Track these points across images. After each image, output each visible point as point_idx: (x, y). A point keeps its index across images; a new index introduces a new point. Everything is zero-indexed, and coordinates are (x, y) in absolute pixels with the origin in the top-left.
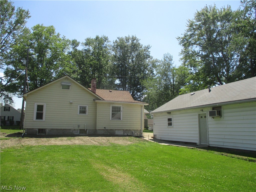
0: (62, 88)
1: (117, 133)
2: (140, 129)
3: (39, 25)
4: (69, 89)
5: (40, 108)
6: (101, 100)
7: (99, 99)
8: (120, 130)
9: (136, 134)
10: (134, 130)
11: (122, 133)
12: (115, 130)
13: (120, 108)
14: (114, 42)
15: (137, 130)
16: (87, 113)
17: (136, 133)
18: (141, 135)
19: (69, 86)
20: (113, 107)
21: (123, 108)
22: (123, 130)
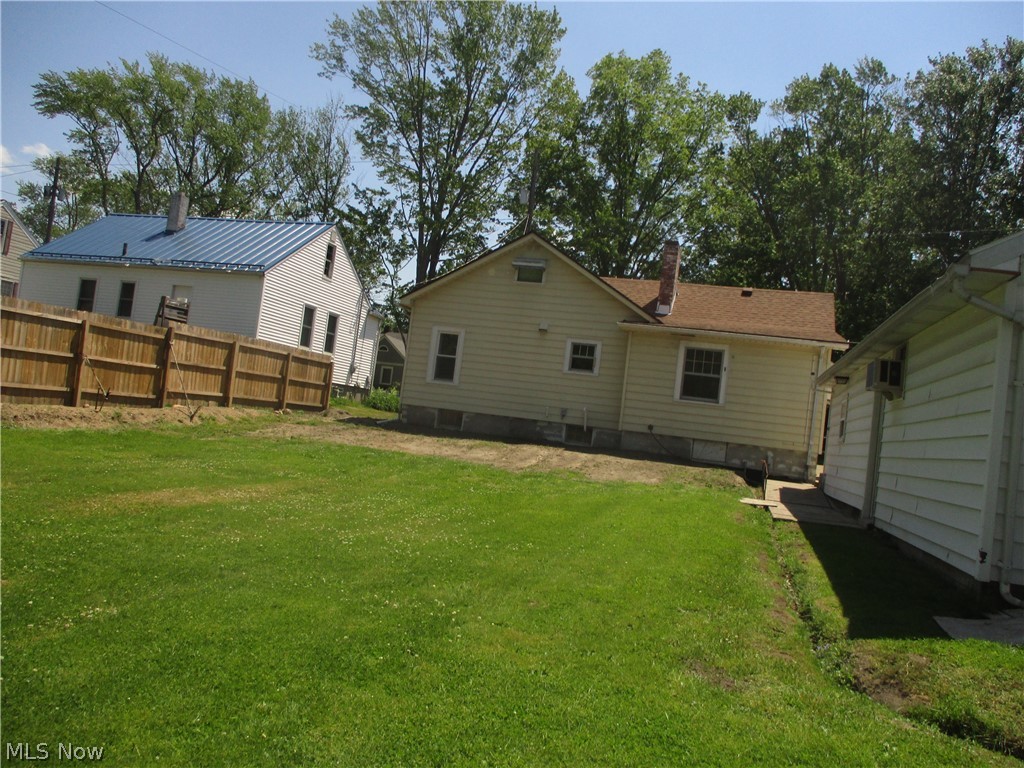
0: (519, 280)
1: (698, 451)
2: (803, 449)
3: (609, 57)
4: (540, 281)
5: (448, 342)
6: (647, 322)
7: (641, 317)
8: (712, 442)
9: (781, 466)
10: (774, 450)
11: (720, 455)
12: (694, 440)
13: (719, 355)
14: (907, 85)
15: (791, 451)
16: (596, 369)
17: (782, 462)
18: (804, 474)
19: (541, 271)
20: (690, 353)
21: (733, 357)
22: (727, 444)
